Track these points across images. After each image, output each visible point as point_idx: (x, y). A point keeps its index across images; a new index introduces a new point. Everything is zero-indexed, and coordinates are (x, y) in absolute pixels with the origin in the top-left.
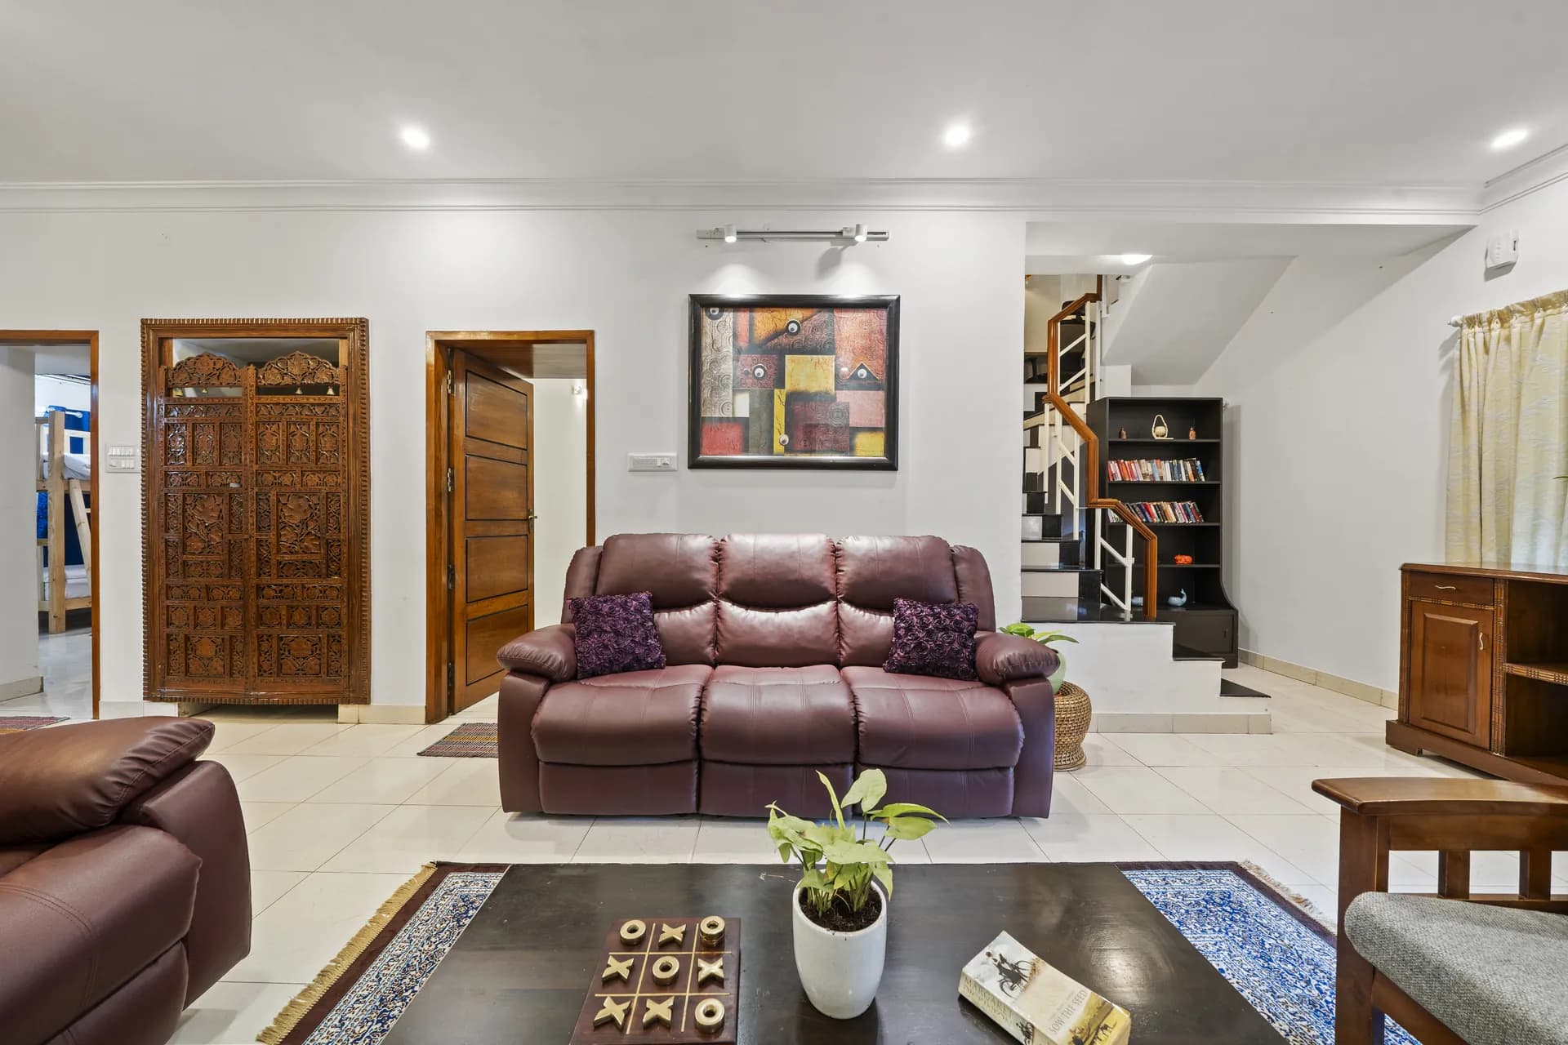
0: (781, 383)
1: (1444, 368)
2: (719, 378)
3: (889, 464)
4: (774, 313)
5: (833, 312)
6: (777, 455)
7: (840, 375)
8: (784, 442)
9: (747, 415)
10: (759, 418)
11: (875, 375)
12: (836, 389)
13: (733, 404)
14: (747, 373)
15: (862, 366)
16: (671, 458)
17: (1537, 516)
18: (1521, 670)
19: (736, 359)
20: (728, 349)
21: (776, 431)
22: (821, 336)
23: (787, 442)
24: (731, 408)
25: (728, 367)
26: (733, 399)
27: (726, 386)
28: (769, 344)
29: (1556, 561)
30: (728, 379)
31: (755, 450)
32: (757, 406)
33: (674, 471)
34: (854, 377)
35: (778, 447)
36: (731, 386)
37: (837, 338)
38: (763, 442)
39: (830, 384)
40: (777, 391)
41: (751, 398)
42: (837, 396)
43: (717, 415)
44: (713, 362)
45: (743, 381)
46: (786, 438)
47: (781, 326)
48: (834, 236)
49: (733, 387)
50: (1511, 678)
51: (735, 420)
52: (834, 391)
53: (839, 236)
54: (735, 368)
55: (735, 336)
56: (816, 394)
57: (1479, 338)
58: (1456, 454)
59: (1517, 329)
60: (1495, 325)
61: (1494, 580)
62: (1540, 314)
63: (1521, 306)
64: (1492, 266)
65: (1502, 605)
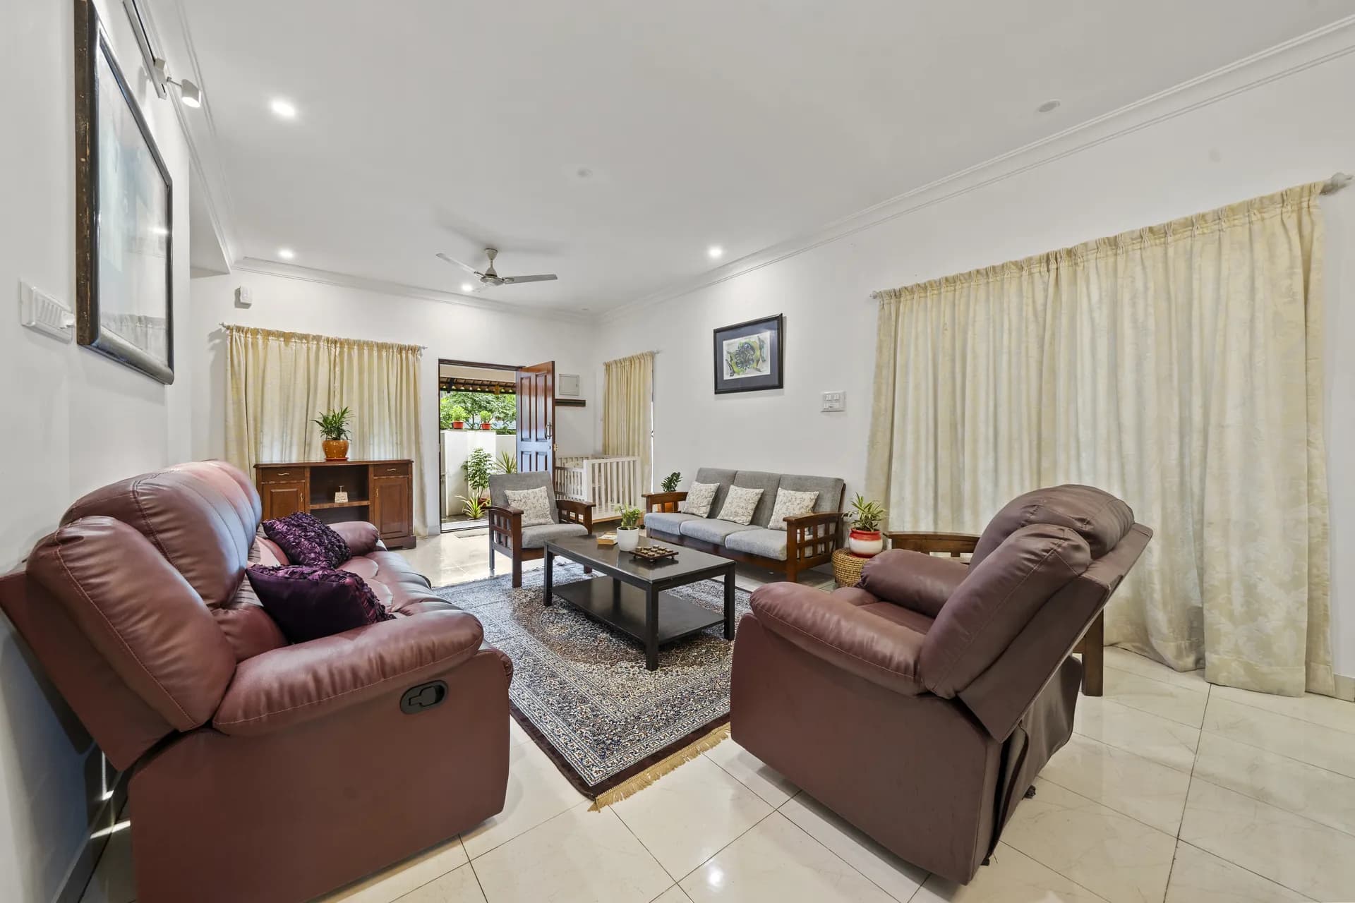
1: (212, 348)
18: (316, 506)
29: (283, 458)
50: (313, 511)
57: (242, 339)
58: (230, 401)
59: (260, 342)
60: (249, 335)
61: (304, 467)
62: (270, 338)
63: (262, 330)
64: (242, 300)
65: (308, 479)
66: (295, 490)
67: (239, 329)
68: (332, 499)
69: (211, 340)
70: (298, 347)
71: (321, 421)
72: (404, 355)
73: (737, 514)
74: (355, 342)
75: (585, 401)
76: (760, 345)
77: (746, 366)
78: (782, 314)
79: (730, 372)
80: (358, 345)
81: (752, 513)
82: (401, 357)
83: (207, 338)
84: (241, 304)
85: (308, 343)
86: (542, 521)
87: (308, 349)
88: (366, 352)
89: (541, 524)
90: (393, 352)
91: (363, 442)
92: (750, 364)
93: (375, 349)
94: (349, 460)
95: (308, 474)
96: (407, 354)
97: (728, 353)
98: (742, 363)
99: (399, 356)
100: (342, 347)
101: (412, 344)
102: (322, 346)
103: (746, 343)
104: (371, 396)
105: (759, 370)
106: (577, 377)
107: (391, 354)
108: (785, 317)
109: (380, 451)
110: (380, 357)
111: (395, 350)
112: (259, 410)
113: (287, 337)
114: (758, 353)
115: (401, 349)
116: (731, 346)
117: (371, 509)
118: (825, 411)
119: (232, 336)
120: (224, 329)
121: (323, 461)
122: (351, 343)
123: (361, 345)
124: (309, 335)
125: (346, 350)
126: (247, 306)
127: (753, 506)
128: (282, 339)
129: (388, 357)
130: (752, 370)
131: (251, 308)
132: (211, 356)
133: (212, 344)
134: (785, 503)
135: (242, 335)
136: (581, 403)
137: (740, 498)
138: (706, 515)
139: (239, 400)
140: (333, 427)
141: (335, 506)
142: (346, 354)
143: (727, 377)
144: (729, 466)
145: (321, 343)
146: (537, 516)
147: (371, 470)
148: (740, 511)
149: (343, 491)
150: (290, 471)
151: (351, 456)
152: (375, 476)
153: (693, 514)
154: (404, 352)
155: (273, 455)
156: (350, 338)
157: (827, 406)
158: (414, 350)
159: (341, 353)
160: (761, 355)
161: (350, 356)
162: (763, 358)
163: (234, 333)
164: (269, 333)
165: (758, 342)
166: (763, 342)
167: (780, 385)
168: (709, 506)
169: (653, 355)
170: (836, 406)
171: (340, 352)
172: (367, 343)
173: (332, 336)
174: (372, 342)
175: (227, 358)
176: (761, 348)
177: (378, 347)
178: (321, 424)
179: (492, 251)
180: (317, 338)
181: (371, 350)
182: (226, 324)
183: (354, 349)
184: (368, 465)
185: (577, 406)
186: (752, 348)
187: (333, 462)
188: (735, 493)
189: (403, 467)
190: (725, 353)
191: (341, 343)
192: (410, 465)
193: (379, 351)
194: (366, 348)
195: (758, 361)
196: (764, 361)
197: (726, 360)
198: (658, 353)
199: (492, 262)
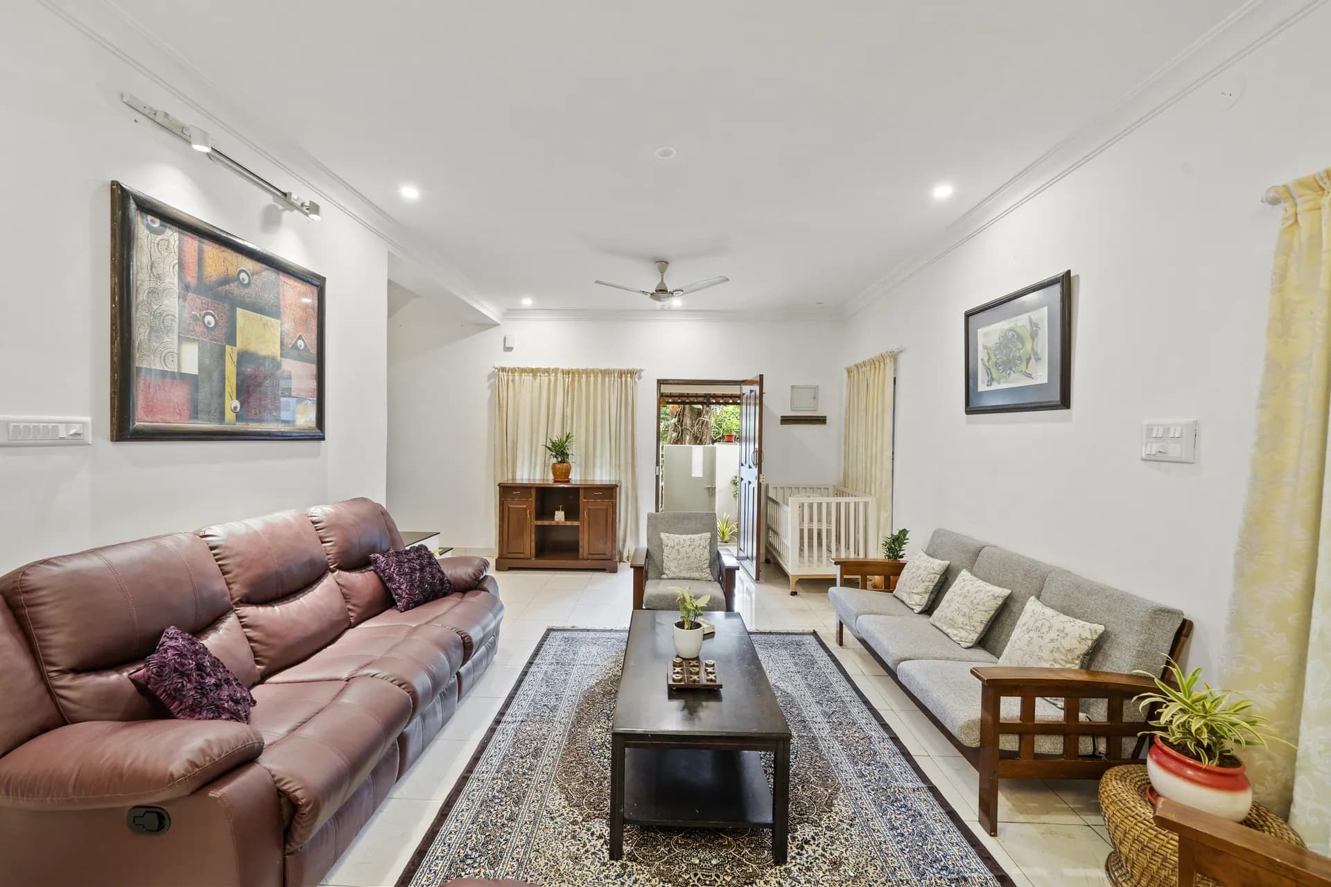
0: (231, 339)
1: (489, 387)
2: (157, 315)
3: (317, 433)
4: (225, 254)
5: (279, 274)
6: (228, 424)
7: (285, 343)
8: (235, 408)
9: (195, 371)
10: (210, 376)
11: (309, 347)
12: (282, 356)
13: (179, 355)
14: (195, 318)
15: (300, 338)
16: (84, 424)
17: (523, 459)
18: (539, 523)
19: (183, 297)
20: (172, 280)
21: (227, 394)
22: (268, 297)
23: (239, 406)
24: (176, 359)
25: (171, 304)
26: (179, 349)
27: (168, 330)
28: (220, 289)
29: (530, 477)
30: (172, 320)
31: (205, 416)
32: (207, 362)
33: (89, 445)
34: (295, 347)
35: (230, 415)
36: (176, 331)
37: (282, 303)
38: (213, 407)
39: (276, 350)
40: (228, 348)
41: (201, 351)
42: (282, 363)
43: (158, 367)
44: (152, 292)
45: (191, 328)
46: (237, 403)
47: (233, 271)
48: (279, 194)
49: (179, 333)
50: (537, 527)
51: (183, 376)
52: (279, 358)
53: (284, 197)
54: (182, 308)
55: (181, 264)
56: (265, 358)
57: (505, 378)
58: (497, 430)
59: (517, 379)
60: (510, 374)
61: (531, 488)
62: (523, 375)
63: (518, 368)
64: (507, 346)
65: (534, 498)
66: (525, 506)
67: (503, 370)
68: (552, 516)
69: (489, 380)
70: (542, 380)
71: (550, 446)
72: (623, 379)
73: (953, 624)
74: (583, 371)
76: (1032, 332)
77: (1011, 369)
78: (1069, 272)
79: (986, 378)
80: (586, 374)
81: (980, 628)
82: (621, 381)
83: (486, 378)
84: (507, 349)
85: (549, 376)
86: (696, 575)
87: (549, 382)
88: (592, 379)
89: (693, 579)
90: (614, 377)
91: (587, 465)
92: (1016, 365)
93: (600, 375)
94: (571, 483)
95: (533, 493)
96: (626, 377)
97: (985, 347)
98: (1004, 363)
99: (619, 380)
100: (573, 376)
101: (631, 367)
102: (559, 377)
103: (1010, 330)
104: (595, 420)
105: (1029, 376)
106: (816, 388)
107: (613, 379)
108: (1077, 276)
109: (601, 476)
110: (603, 381)
111: (616, 375)
112: (515, 435)
113: (534, 372)
114: (1028, 346)
115: (622, 373)
116: (989, 334)
117: (581, 529)
118: (1148, 459)
119: (499, 376)
120: (495, 370)
121: (552, 483)
122: (579, 372)
123: (587, 372)
124: (549, 369)
125: (576, 379)
126: (510, 349)
127: (986, 617)
128: (531, 375)
129: (610, 381)
130: (1018, 375)
131: (513, 351)
132: (487, 393)
133: (487, 383)
134: (1028, 631)
135: (505, 375)
136: (821, 420)
137: (965, 597)
138: (918, 609)
139: (502, 426)
140: (560, 451)
141: (553, 523)
142: (576, 382)
143: (982, 387)
144: (976, 532)
145: (558, 375)
146: (690, 569)
147: (581, 493)
148: (960, 619)
149: (561, 511)
150: (525, 489)
151: (574, 479)
152: (584, 499)
153: (903, 602)
154: (623, 376)
156: (579, 367)
157: (1154, 448)
158: (632, 373)
160: (1033, 349)
161: (580, 382)
162: (1036, 354)
163: (501, 373)
164: (523, 371)
165: (1028, 326)
166: (1036, 325)
167: (1065, 402)
168: (927, 596)
169: (895, 357)
170: (1175, 451)
171: (572, 380)
172: (593, 371)
173: (567, 367)
174: (597, 369)
175: (496, 394)
176: (1034, 336)
177: (601, 373)
178: (549, 449)
179: (662, 264)
180: (556, 371)
181: (596, 376)
182: (497, 366)
183: (582, 378)
184: (579, 488)
185: (813, 424)
186: (1020, 339)
187: (558, 484)
188: (964, 582)
189: (609, 492)
190: (980, 348)
191: (573, 373)
192: (614, 490)
193: (603, 377)
194: (592, 376)
195: (1028, 360)
196: (1038, 359)
197: (982, 360)
198: (901, 352)
199: (662, 273)
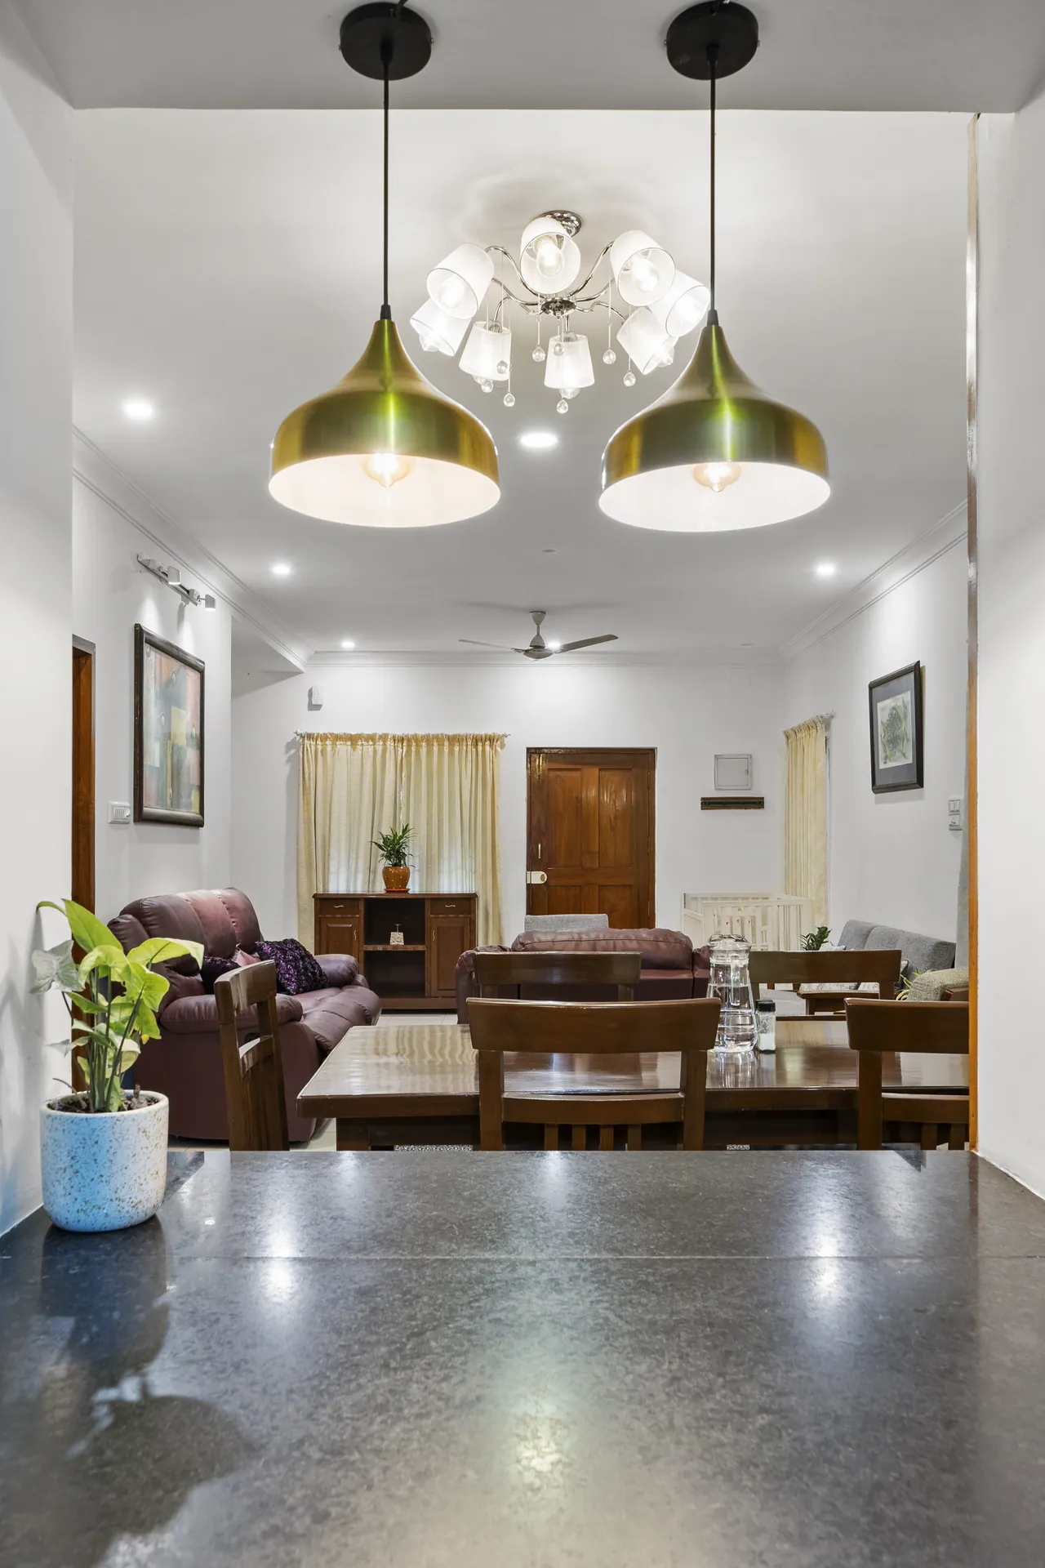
3: (201, 817)
18: (370, 947)
50: (368, 952)
57: (313, 747)
58: (301, 821)
59: (329, 748)
60: (319, 742)
61: (357, 899)
62: (338, 743)
63: (331, 734)
64: (314, 703)
65: (362, 913)
66: (350, 925)
67: (310, 736)
68: (387, 938)
69: (288, 750)
70: (365, 750)
71: (381, 842)
72: (480, 748)
74: (423, 737)
75: (763, 798)
76: (903, 713)
77: (896, 747)
78: (919, 662)
80: (427, 741)
82: (477, 751)
83: (284, 747)
84: (314, 707)
85: (374, 744)
87: (375, 752)
88: (435, 749)
90: (467, 745)
91: (431, 866)
92: (898, 744)
93: (446, 743)
94: (410, 892)
95: (362, 907)
96: (483, 746)
97: (881, 723)
98: (893, 741)
99: (474, 750)
100: (409, 746)
101: (489, 732)
102: (388, 746)
103: (894, 708)
104: (440, 808)
105: (905, 754)
106: (749, 758)
107: (465, 748)
108: (923, 666)
109: (452, 882)
110: (451, 752)
111: (469, 743)
112: (327, 829)
113: (353, 739)
114: (903, 726)
115: (477, 740)
116: (884, 711)
117: (428, 955)
119: (304, 745)
120: (298, 738)
121: (383, 892)
122: (417, 739)
123: (429, 739)
124: (375, 735)
125: (413, 749)
126: (318, 707)
128: (349, 743)
129: (460, 751)
130: (900, 754)
131: (321, 708)
132: (287, 769)
133: (288, 755)
135: (312, 743)
136: (757, 803)
139: (310, 819)
140: (394, 849)
141: (389, 948)
142: (413, 754)
143: (881, 764)
145: (388, 743)
147: (428, 904)
149: (400, 931)
150: (348, 902)
151: (414, 887)
152: (432, 913)
154: (480, 744)
155: (339, 885)
156: (417, 733)
158: (491, 740)
159: (409, 752)
160: (905, 729)
161: (418, 753)
162: (907, 734)
163: (306, 741)
164: (337, 738)
165: (902, 709)
166: (905, 708)
167: (920, 783)
169: (827, 722)
171: (407, 752)
172: (436, 737)
173: (399, 733)
174: (442, 734)
175: (299, 770)
176: (905, 718)
177: (449, 740)
178: (380, 846)
179: (540, 614)
180: (384, 738)
181: (441, 745)
182: (299, 732)
183: (422, 746)
185: (748, 807)
186: (899, 718)
187: (392, 894)
189: (466, 903)
190: (878, 723)
191: (409, 741)
192: (473, 902)
193: (451, 745)
194: (435, 744)
195: (904, 740)
196: (907, 740)
197: (880, 736)
198: (832, 717)
199: (538, 628)
